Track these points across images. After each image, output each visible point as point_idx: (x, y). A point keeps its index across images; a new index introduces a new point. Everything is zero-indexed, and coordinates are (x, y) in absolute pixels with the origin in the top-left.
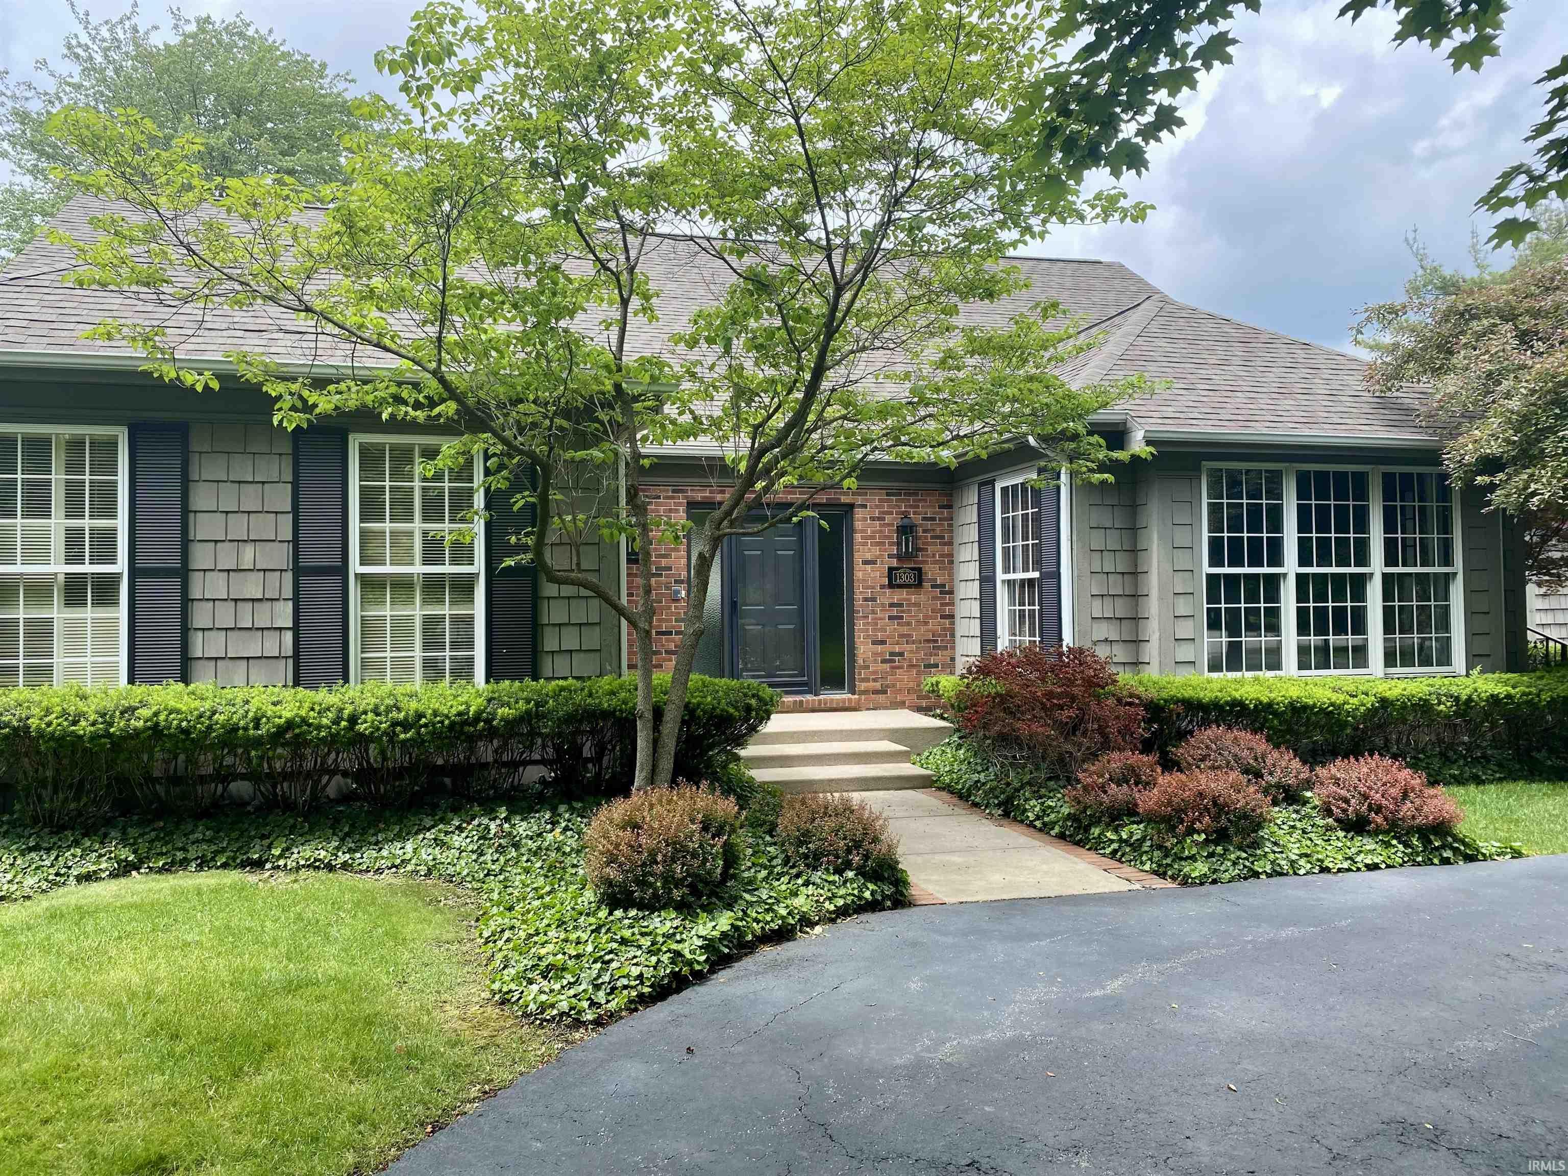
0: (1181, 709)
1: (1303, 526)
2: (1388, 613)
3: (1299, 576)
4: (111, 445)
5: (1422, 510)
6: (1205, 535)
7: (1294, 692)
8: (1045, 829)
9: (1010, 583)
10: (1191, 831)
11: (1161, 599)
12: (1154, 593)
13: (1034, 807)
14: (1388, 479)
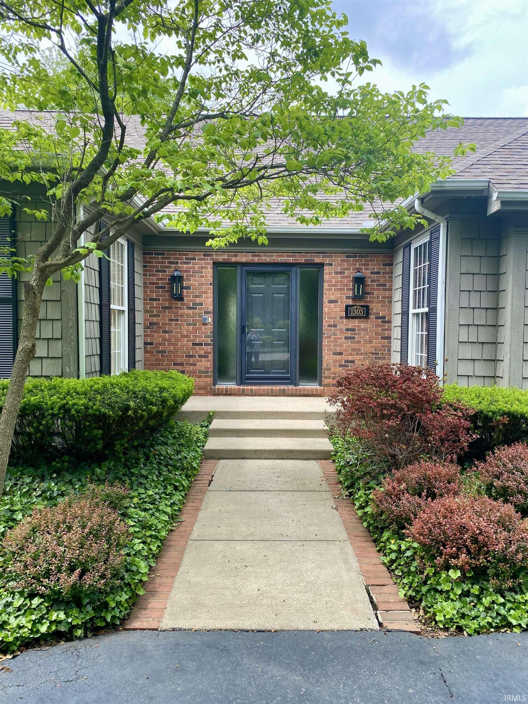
0: (506, 420)
9: (416, 315)
12: (508, 324)
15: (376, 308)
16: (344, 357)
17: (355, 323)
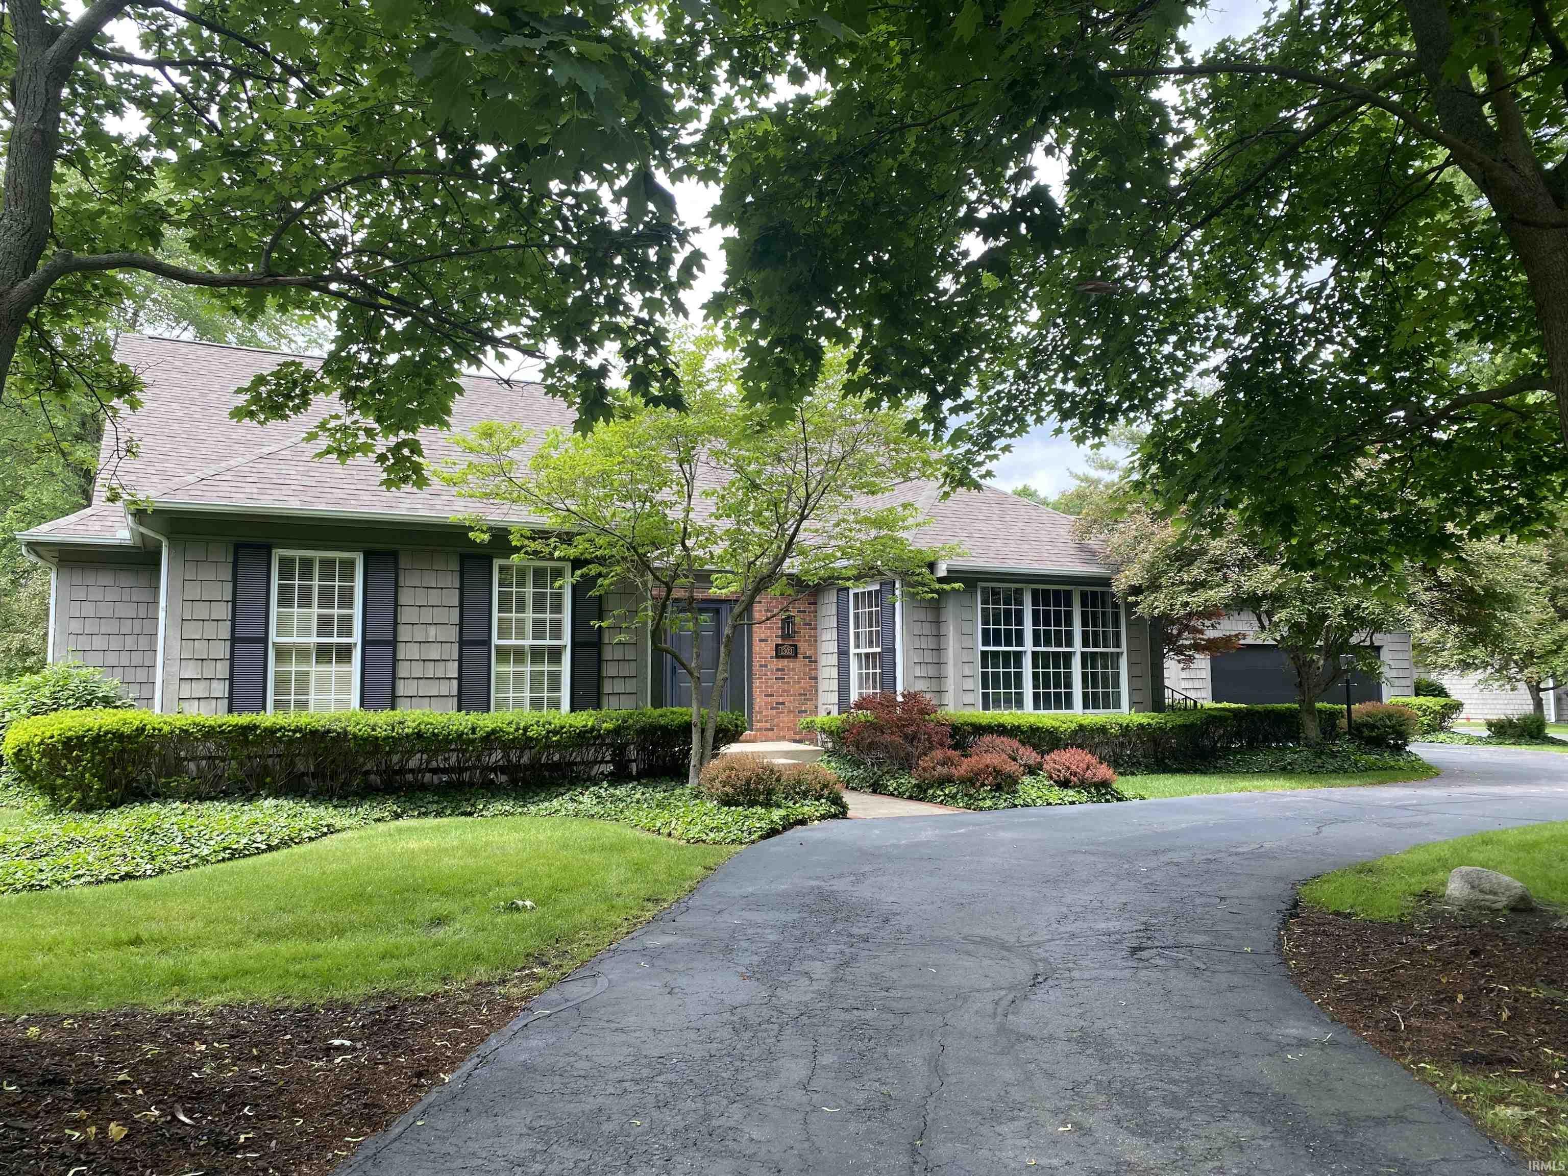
0: (970, 729)
1: (1036, 622)
2: (1084, 676)
3: (1033, 653)
4: (351, 563)
5: (1104, 613)
6: (980, 627)
7: (1032, 720)
8: (900, 795)
9: (859, 655)
10: (983, 785)
11: (955, 665)
12: (951, 662)
13: (892, 785)
14: (1084, 595)
15: (803, 647)
16: (774, 700)
17: (785, 662)
